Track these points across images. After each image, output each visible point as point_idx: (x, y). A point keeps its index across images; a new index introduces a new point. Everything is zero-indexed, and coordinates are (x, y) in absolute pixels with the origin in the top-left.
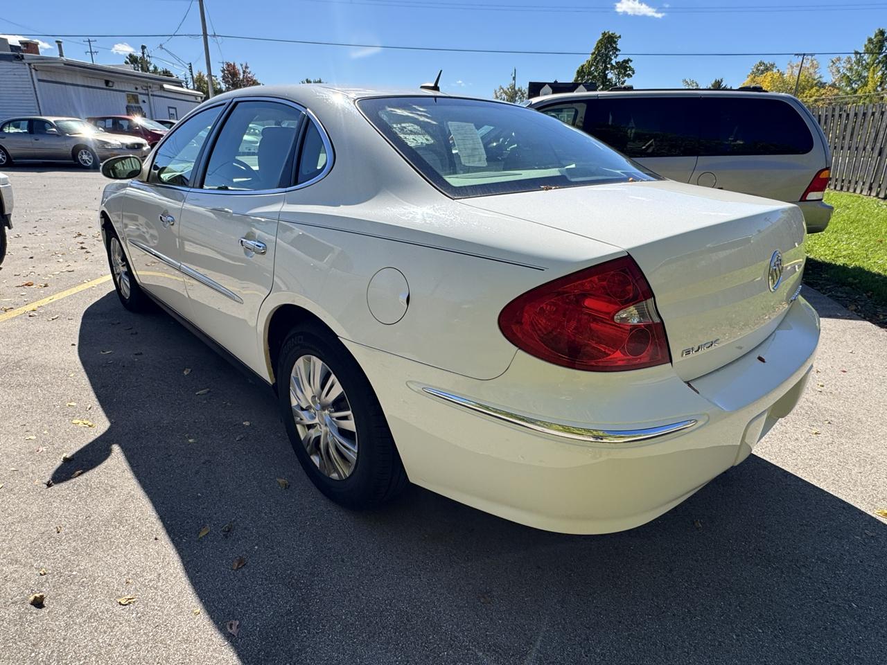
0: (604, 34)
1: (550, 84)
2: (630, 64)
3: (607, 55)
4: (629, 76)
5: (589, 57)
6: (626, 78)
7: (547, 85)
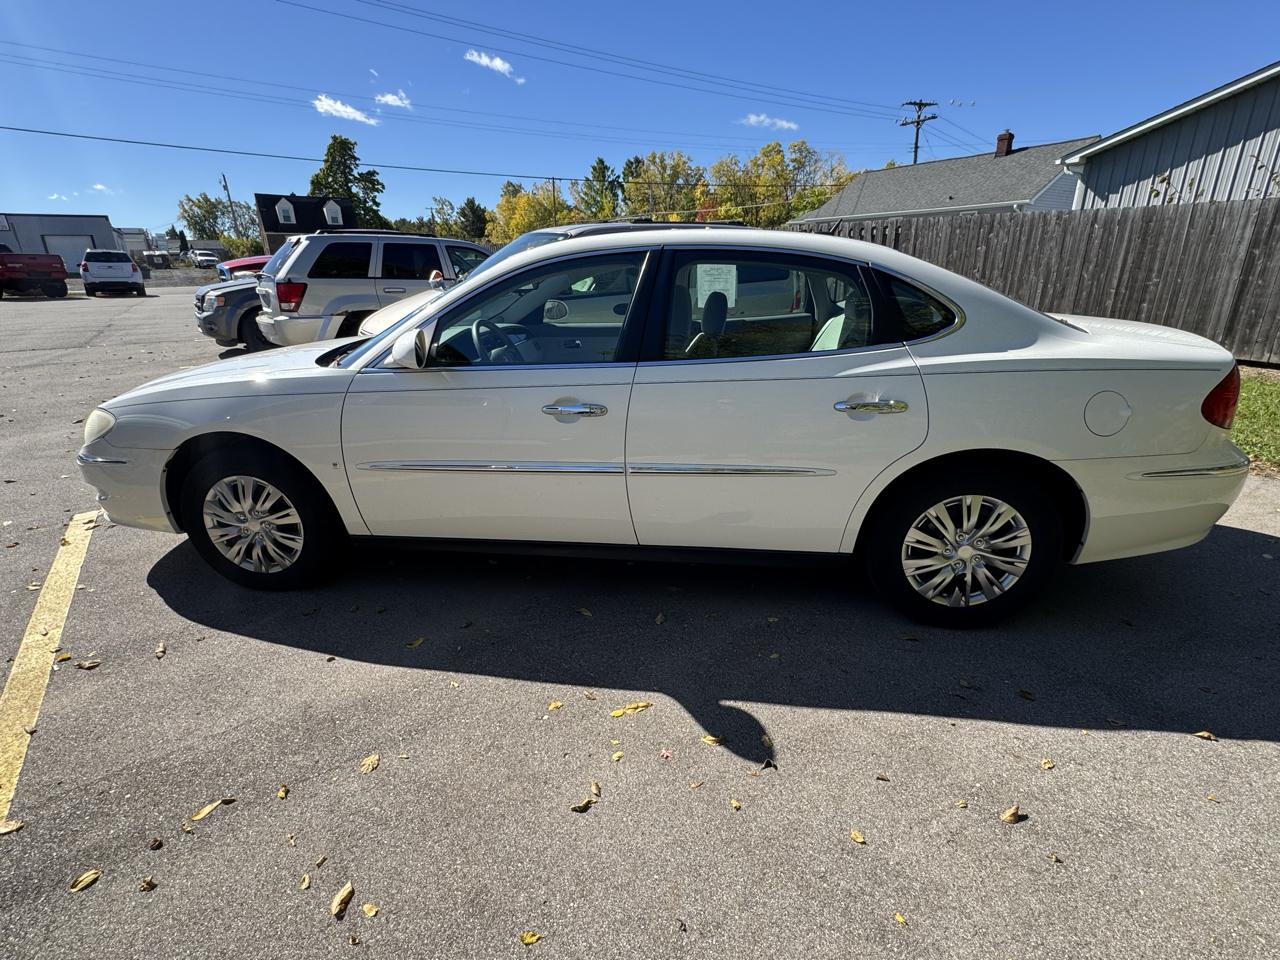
0: (335, 138)
1: (286, 197)
2: (377, 177)
3: (344, 164)
4: (378, 190)
5: (323, 165)
6: (376, 194)
7: (283, 199)
